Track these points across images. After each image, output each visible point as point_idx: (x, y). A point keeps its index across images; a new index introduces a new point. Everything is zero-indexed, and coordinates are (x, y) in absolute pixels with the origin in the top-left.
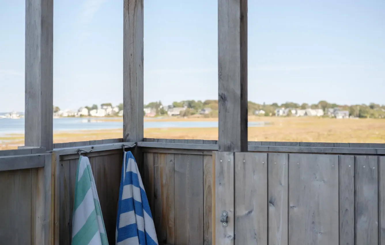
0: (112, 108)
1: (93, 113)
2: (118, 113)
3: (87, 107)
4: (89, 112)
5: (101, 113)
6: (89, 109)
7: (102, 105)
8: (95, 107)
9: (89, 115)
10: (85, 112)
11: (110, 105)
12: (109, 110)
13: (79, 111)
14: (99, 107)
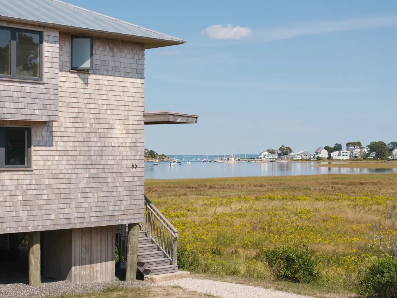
0: (361, 148)
1: (334, 155)
2: (368, 155)
3: (326, 148)
4: (329, 154)
5: (345, 155)
6: (330, 150)
7: (348, 145)
8: (338, 148)
9: (330, 158)
10: (324, 154)
11: (358, 144)
12: (357, 151)
13: (317, 153)
14: (344, 147)
